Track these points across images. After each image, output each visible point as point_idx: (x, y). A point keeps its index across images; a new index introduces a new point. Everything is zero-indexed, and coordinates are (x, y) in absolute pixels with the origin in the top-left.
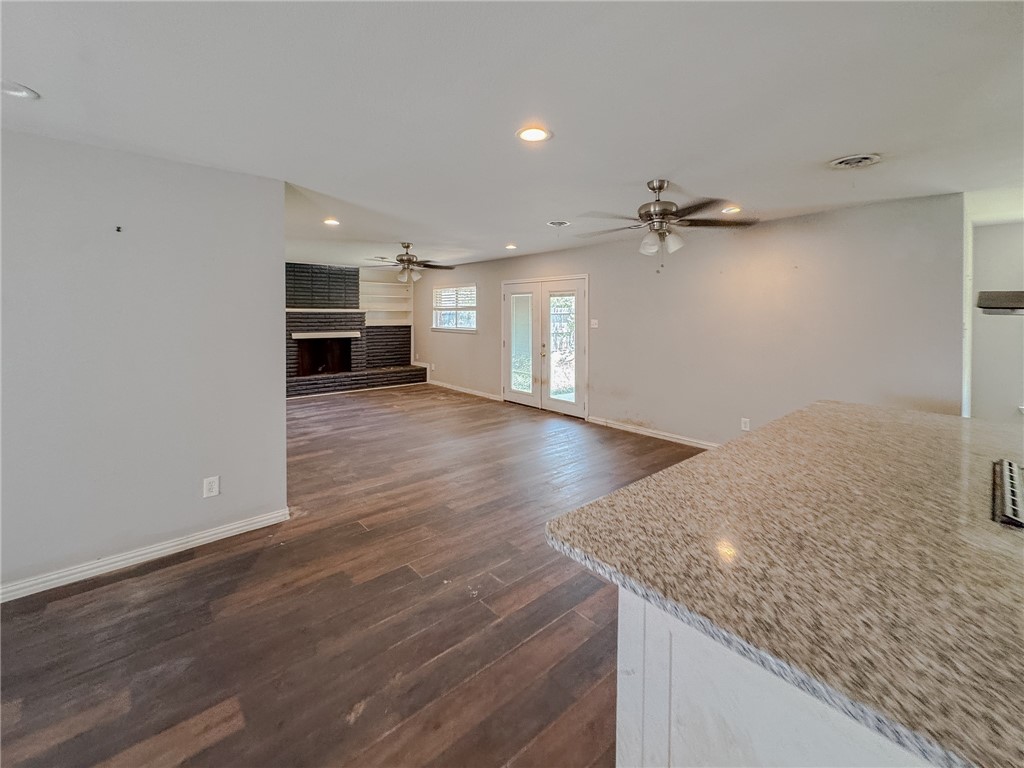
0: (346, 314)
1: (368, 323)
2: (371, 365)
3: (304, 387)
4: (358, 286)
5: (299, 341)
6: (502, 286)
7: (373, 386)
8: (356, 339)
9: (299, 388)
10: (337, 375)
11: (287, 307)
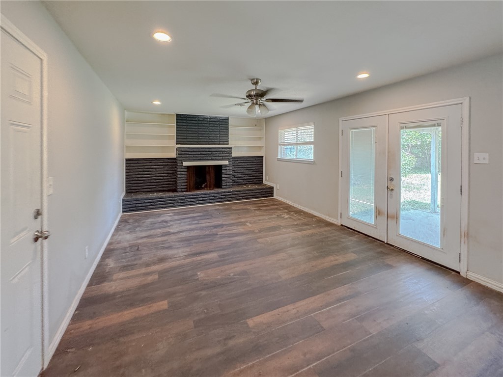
0: (219, 148)
1: (234, 155)
2: (236, 183)
3: (189, 200)
4: (228, 130)
5: (188, 167)
6: (340, 121)
7: (236, 200)
8: (226, 166)
9: (186, 200)
10: (212, 191)
11: (177, 144)
